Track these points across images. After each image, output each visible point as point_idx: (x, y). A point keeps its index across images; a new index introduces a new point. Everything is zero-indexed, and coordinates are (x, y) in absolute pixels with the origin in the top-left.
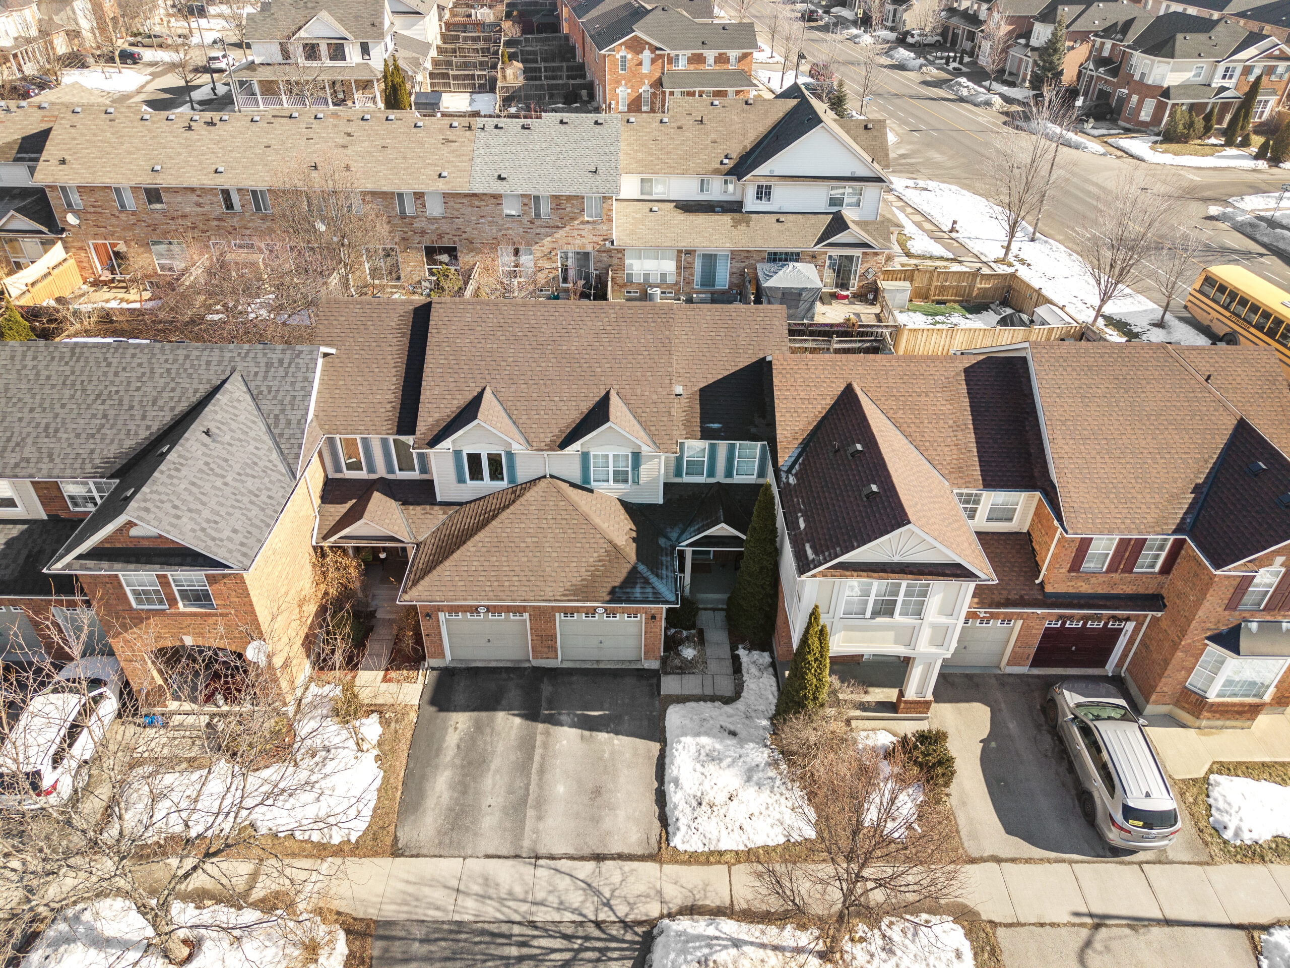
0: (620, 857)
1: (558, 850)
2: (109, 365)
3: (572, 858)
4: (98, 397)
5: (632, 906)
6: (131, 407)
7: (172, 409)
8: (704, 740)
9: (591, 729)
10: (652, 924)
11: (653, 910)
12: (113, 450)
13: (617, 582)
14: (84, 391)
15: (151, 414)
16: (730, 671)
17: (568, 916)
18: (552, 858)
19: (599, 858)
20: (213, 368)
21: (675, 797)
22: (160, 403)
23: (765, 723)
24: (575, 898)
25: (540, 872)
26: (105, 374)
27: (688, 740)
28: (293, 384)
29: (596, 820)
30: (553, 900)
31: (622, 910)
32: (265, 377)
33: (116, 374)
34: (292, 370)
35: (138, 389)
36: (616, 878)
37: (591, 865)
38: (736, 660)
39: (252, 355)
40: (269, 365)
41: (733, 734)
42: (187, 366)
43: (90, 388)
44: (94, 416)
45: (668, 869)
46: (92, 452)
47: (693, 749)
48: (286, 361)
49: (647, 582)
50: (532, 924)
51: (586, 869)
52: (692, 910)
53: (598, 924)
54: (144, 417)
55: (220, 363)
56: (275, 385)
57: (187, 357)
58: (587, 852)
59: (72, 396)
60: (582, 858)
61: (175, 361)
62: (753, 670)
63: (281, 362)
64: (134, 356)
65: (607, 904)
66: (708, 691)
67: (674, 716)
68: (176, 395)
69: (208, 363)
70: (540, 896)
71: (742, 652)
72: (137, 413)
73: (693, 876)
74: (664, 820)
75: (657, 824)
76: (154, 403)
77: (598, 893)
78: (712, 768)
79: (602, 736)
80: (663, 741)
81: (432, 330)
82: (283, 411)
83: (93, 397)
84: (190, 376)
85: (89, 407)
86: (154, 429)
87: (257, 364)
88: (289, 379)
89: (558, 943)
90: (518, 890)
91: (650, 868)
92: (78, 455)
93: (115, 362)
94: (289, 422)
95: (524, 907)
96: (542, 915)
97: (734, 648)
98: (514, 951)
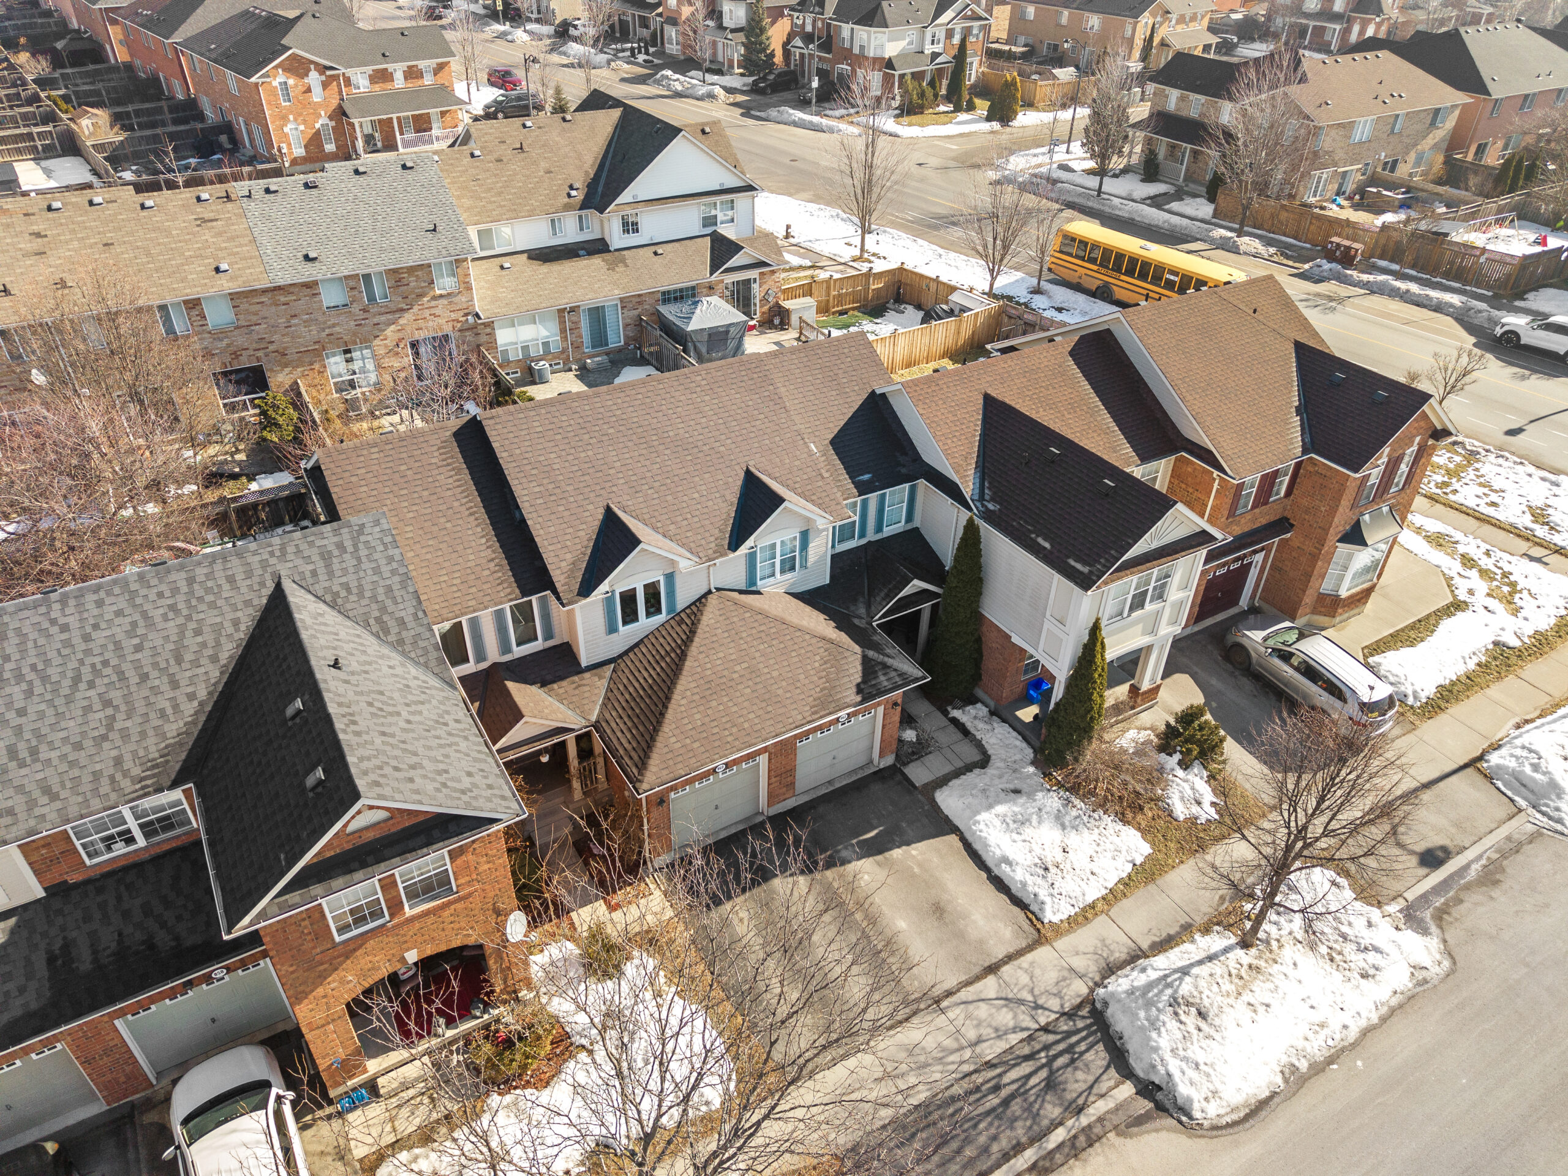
0: (1010, 958)
1: (951, 983)
2: (65, 628)
3: (968, 983)
4: (77, 679)
5: (1058, 995)
6: (144, 677)
7: (214, 659)
8: (1000, 809)
9: (880, 852)
10: (1089, 1001)
11: (1080, 988)
12: (153, 748)
13: (858, 678)
14: (45, 679)
15: (183, 677)
16: (960, 736)
17: (1015, 1039)
18: (949, 994)
19: (992, 969)
20: (243, 585)
21: (1019, 875)
22: (188, 657)
23: (1031, 769)
24: (1005, 1018)
25: (951, 1014)
26: (67, 643)
27: (984, 816)
28: (377, 571)
29: (960, 935)
30: (987, 1032)
31: (1054, 1004)
32: (331, 574)
33: (87, 638)
34: (363, 552)
35: (138, 648)
36: (1024, 979)
37: (991, 980)
38: (955, 722)
39: (291, 549)
40: (326, 556)
41: (1017, 792)
42: (199, 592)
43: (53, 672)
44: (87, 709)
45: (1060, 944)
46: (118, 761)
47: (997, 822)
48: (348, 544)
49: (885, 667)
50: (989, 1065)
51: (989, 986)
52: (1111, 970)
53: (1045, 1029)
54: (175, 684)
55: (249, 574)
56: (351, 579)
57: (191, 581)
58: (977, 970)
59: (29, 693)
60: (978, 978)
61: (175, 591)
62: (981, 725)
63: (341, 546)
64: (100, 604)
65: (1037, 1007)
66: (959, 764)
67: (949, 800)
68: (208, 637)
69: (231, 580)
70: (971, 1034)
71: (956, 713)
72: (164, 684)
73: (1085, 938)
74: (1018, 902)
75: (1016, 910)
76: (179, 660)
77: (1021, 1002)
78: (1028, 832)
79: (897, 853)
80: (955, 830)
81: (502, 456)
82: (383, 609)
83: (67, 683)
84: (213, 605)
85: (69, 700)
86: (202, 693)
87: (308, 560)
88: (366, 565)
89: (1026, 1068)
90: (950, 1043)
91: (1042, 953)
92: (96, 776)
93: (72, 621)
94: (402, 622)
95: (967, 1054)
96: (991, 1051)
97: (945, 713)
98: (993, 1101)
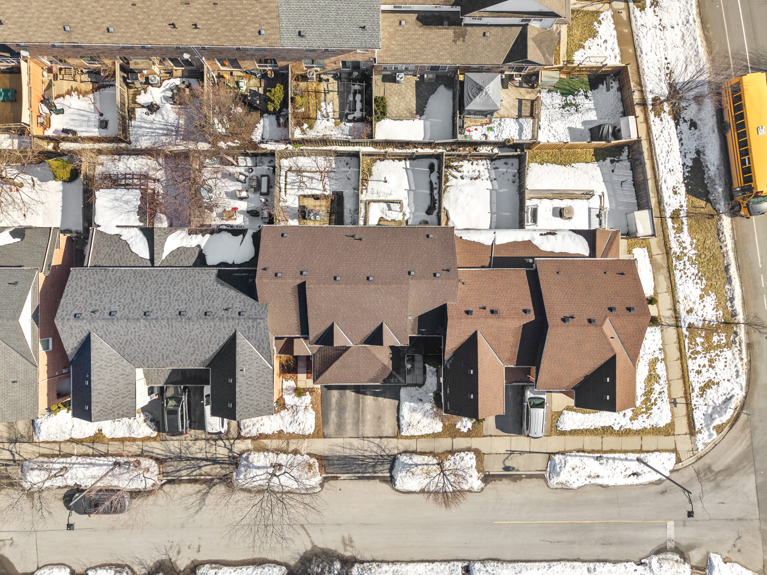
0: (387, 437)
1: (370, 435)
2: (185, 329)
3: (373, 438)
4: (188, 341)
5: (390, 451)
6: (202, 344)
7: (218, 344)
8: (412, 404)
9: (377, 396)
10: (395, 455)
11: (396, 452)
12: (203, 359)
13: (386, 377)
14: (181, 339)
15: (211, 346)
16: (422, 373)
17: (374, 454)
18: (368, 438)
19: (381, 437)
20: (227, 329)
21: (403, 422)
22: (212, 342)
23: (432, 394)
24: (375, 449)
25: (365, 442)
26: (186, 332)
27: (407, 403)
28: (261, 334)
29: (379, 427)
30: (369, 449)
31: (387, 452)
32: (249, 332)
33: (190, 332)
34: (258, 329)
35: (201, 337)
36: (386, 443)
37: (378, 440)
38: (425, 368)
39: (240, 324)
40: (249, 328)
41: (421, 400)
42: (216, 328)
43: (183, 337)
44: (190, 347)
45: (400, 440)
46: (195, 359)
47: (408, 407)
48: (255, 326)
49: (395, 377)
50: (365, 456)
51: (377, 441)
52: (406, 452)
53: (381, 456)
54: (209, 347)
55: (229, 327)
56: (254, 335)
57: (215, 325)
58: (377, 436)
59: (178, 340)
60: (376, 438)
61: (211, 327)
62: (430, 373)
63: (253, 326)
64: (193, 325)
65: (384, 450)
66: (415, 383)
67: (403, 392)
68: (217, 339)
69: (224, 327)
70: (366, 448)
71: (427, 366)
72: (206, 346)
73: (406, 442)
74: (399, 426)
75: (397, 427)
76: (210, 343)
77: (381, 448)
78: (414, 414)
79: (380, 399)
80: (399, 400)
82: (260, 344)
83: (185, 341)
84: (219, 332)
85: (186, 344)
86: (214, 351)
87: (244, 327)
88: (258, 332)
89: (371, 460)
90: (360, 447)
91: (395, 440)
92: (191, 361)
93: (187, 327)
94: (264, 348)
95: (362, 452)
96: (366, 454)
97: (424, 363)
98: (360, 462)
